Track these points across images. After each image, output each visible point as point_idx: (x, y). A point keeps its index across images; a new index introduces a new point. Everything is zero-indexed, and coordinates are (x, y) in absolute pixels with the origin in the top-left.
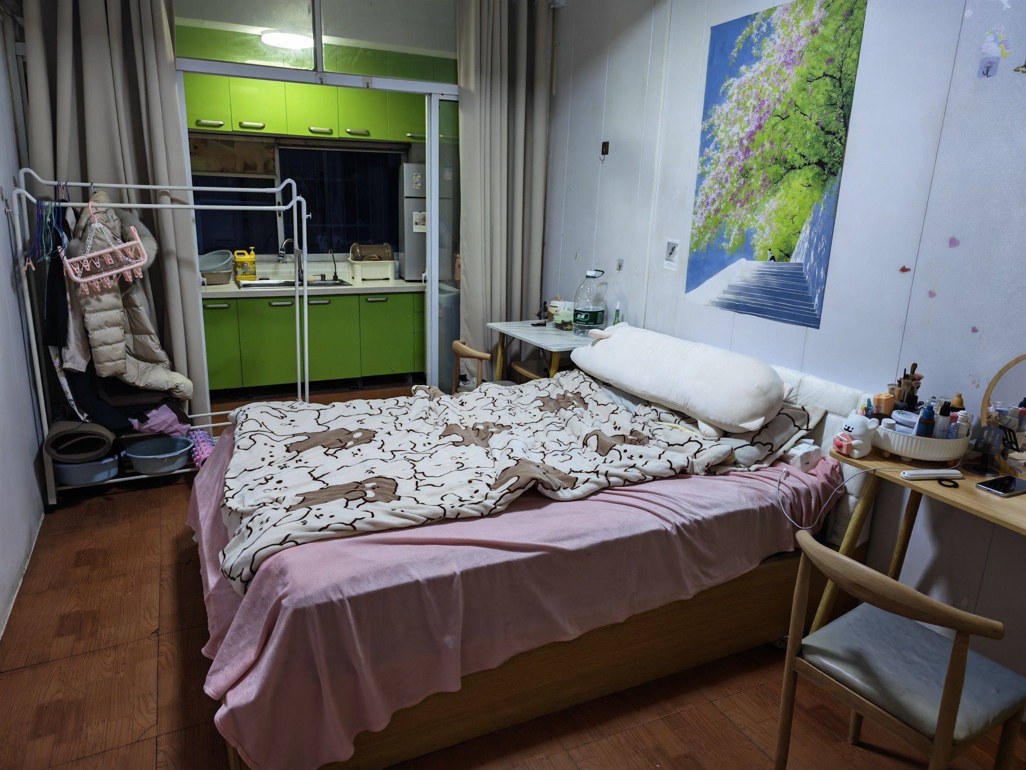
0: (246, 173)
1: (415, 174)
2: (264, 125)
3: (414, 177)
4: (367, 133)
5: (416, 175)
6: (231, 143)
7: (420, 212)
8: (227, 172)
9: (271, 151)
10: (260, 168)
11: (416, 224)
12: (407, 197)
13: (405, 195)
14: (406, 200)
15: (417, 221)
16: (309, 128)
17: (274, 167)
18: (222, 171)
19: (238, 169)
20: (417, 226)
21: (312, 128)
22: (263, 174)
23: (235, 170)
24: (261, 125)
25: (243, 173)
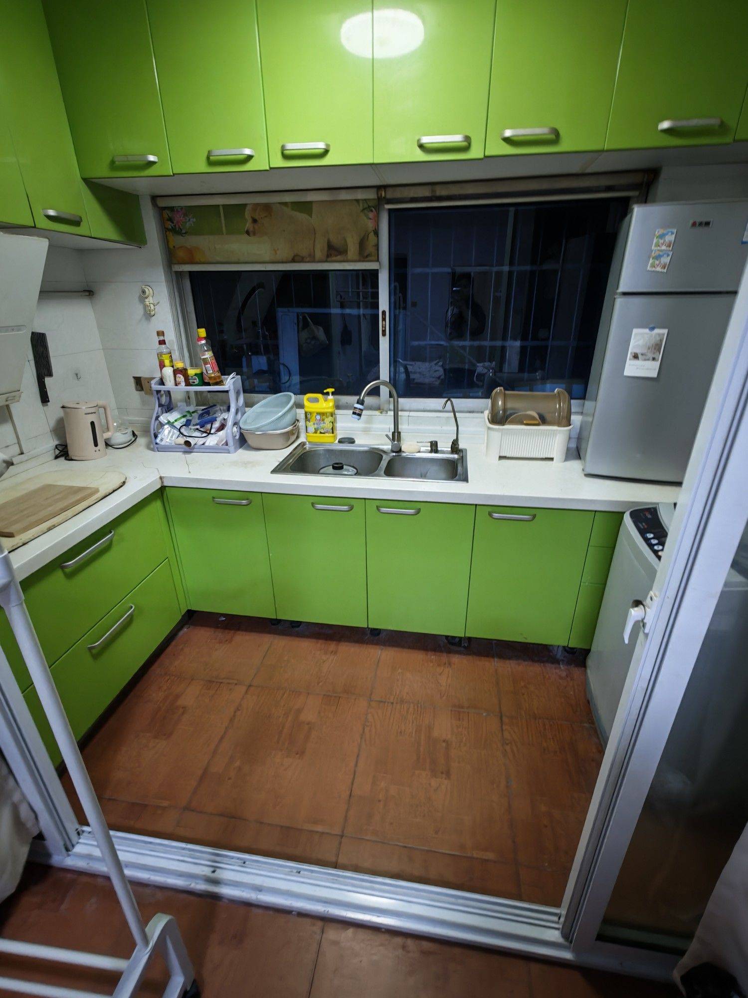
0: (329, 262)
1: (659, 232)
2: (328, 145)
3: (655, 241)
4: (553, 137)
5: (662, 236)
6: (305, 207)
7: (652, 329)
8: (302, 260)
9: (371, 215)
10: (353, 249)
11: (636, 357)
12: (625, 294)
13: (622, 288)
14: (619, 302)
15: (638, 351)
16: (419, 140)
17: (377, 246)
18: (293, 261)
19: (319, 254)
20: (636, 362)
21: (425, 140)
22: (359, 261)
23: (314, 257)
24: (321, 145)
25: (326, 261)
